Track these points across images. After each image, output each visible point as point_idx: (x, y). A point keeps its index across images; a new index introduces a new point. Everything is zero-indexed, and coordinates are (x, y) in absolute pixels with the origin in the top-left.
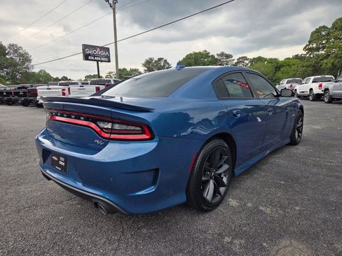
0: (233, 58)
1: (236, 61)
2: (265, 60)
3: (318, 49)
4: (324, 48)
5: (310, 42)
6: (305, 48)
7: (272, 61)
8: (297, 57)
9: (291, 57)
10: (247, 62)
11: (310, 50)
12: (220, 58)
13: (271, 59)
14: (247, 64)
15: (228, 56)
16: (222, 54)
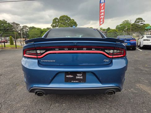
0: (20, 26)
1: (22, 27)
2: (36, 28)
3: (56, 26)
4: (58, 26)
5: (53, 23)
6: (51, 25)
7: (39, 29)
8: (48, 29)
9: (46, 28)
10: (27, 28)
11: (53, 26)
12: (13, 25)
13: (38, 28)
14: (28, 29)
15: (17, 25)
16: (14, 23)
